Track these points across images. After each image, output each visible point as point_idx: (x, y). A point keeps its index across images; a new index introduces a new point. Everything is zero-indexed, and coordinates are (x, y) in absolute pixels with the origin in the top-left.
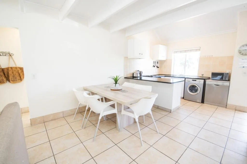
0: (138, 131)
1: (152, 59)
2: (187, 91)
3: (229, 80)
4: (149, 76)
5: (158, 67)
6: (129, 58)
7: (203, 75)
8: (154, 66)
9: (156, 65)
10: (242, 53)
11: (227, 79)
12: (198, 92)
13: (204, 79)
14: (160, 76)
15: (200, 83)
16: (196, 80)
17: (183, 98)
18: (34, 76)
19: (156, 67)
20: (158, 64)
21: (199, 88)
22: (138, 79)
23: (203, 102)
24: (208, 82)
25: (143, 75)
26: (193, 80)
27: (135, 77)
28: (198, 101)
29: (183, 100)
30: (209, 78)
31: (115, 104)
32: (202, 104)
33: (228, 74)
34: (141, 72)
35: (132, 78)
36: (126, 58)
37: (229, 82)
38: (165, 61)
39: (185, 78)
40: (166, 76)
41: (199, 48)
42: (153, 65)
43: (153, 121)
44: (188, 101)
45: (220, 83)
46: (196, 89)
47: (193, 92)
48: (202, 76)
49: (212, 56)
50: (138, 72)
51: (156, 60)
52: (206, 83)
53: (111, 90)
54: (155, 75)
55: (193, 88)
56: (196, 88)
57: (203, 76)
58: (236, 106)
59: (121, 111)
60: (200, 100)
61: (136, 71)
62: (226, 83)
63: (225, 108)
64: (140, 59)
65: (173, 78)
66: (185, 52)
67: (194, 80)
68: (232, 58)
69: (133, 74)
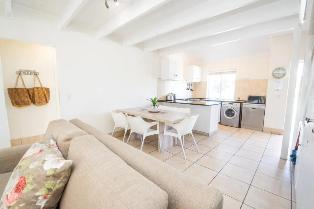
0: (182, 151)
1: (186, 81)
2: (224, 115)
3: (264, 103)
4: (183, 100)
5: (192, 90)
6: (162, 79)
7: (239, 98)
8: (188, 89)
9: (190, 88)
10: (275, 76)
11: (263, 102)
12: (235, 116)
13: (241, 103)
14: (195, 99)
15: (236, 106)
16: (232, 104)
17: (220, 123)
18: (69, 97)
19: (190, 90)
20: (192, 87)
21: (236, 112)
22: (172, 102)
23: (240, 126)
24: (244, 105)
25: (177, 98)
26: (229, 104)
27: (169, 100)
28: (235, 125)
29: (220, 125)
30: (245, 102)
31: (157, 125)
32: (239, 128)
33: (263, 97)
34: (175, 95)
35: (165, 101)
36: (160, 79)
37: (265, 105)
38: (199, 83)
39: (222, 102)
40: (201, 99)
41: (235, 70)
42: (186, 87)
43: (194, 142)
44: (225, 126)
45: (256, 106)
46: (233, 114)
47: (230, 117)
48: (238, 100)
49: (248, 78)
50: (172, 95)
51: (189, 82)
52: (243, 107)
53: (150, 112)
54: (190, 99)
55: (230, 112)
56: (233, 112)
57: (240, 100)
58: (272, 129)
59: (163, 132)
60: (237, 124)
61: (170, 94)
62: (262, 106)
63: (262, 132)
64: (173, 80)
65: (208, 101)
66: (221, 74)
67: (231, 103)
68: (266, 81)
69: (167, 96)
